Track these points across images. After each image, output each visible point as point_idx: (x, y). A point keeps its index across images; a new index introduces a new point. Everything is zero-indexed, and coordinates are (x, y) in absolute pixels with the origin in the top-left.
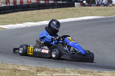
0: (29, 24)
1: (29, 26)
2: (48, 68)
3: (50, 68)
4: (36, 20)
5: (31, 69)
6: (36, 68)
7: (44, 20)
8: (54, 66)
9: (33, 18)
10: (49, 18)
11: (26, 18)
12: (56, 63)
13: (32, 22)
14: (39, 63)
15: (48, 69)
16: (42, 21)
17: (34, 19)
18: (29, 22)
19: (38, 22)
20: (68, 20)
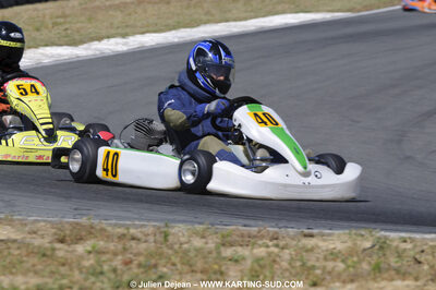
0: (47, 56)
1: (46, 61)
2: (104, 226)
3: (109, 229)
4: (77, 37)
5: (35, 233)
6: (54, 230)
7: (108, 37)
8: (136, 216)
9: (66, 29)
10: (127, 26)
11: (38, 30)
12: (146, 205)
13: (61, 45)
14: (76, 209)
15: (103, 230)
16: (100, 39)
17: (69, 32)
18: (47, 45)
19: (85, 46)
20: (205, 32)
